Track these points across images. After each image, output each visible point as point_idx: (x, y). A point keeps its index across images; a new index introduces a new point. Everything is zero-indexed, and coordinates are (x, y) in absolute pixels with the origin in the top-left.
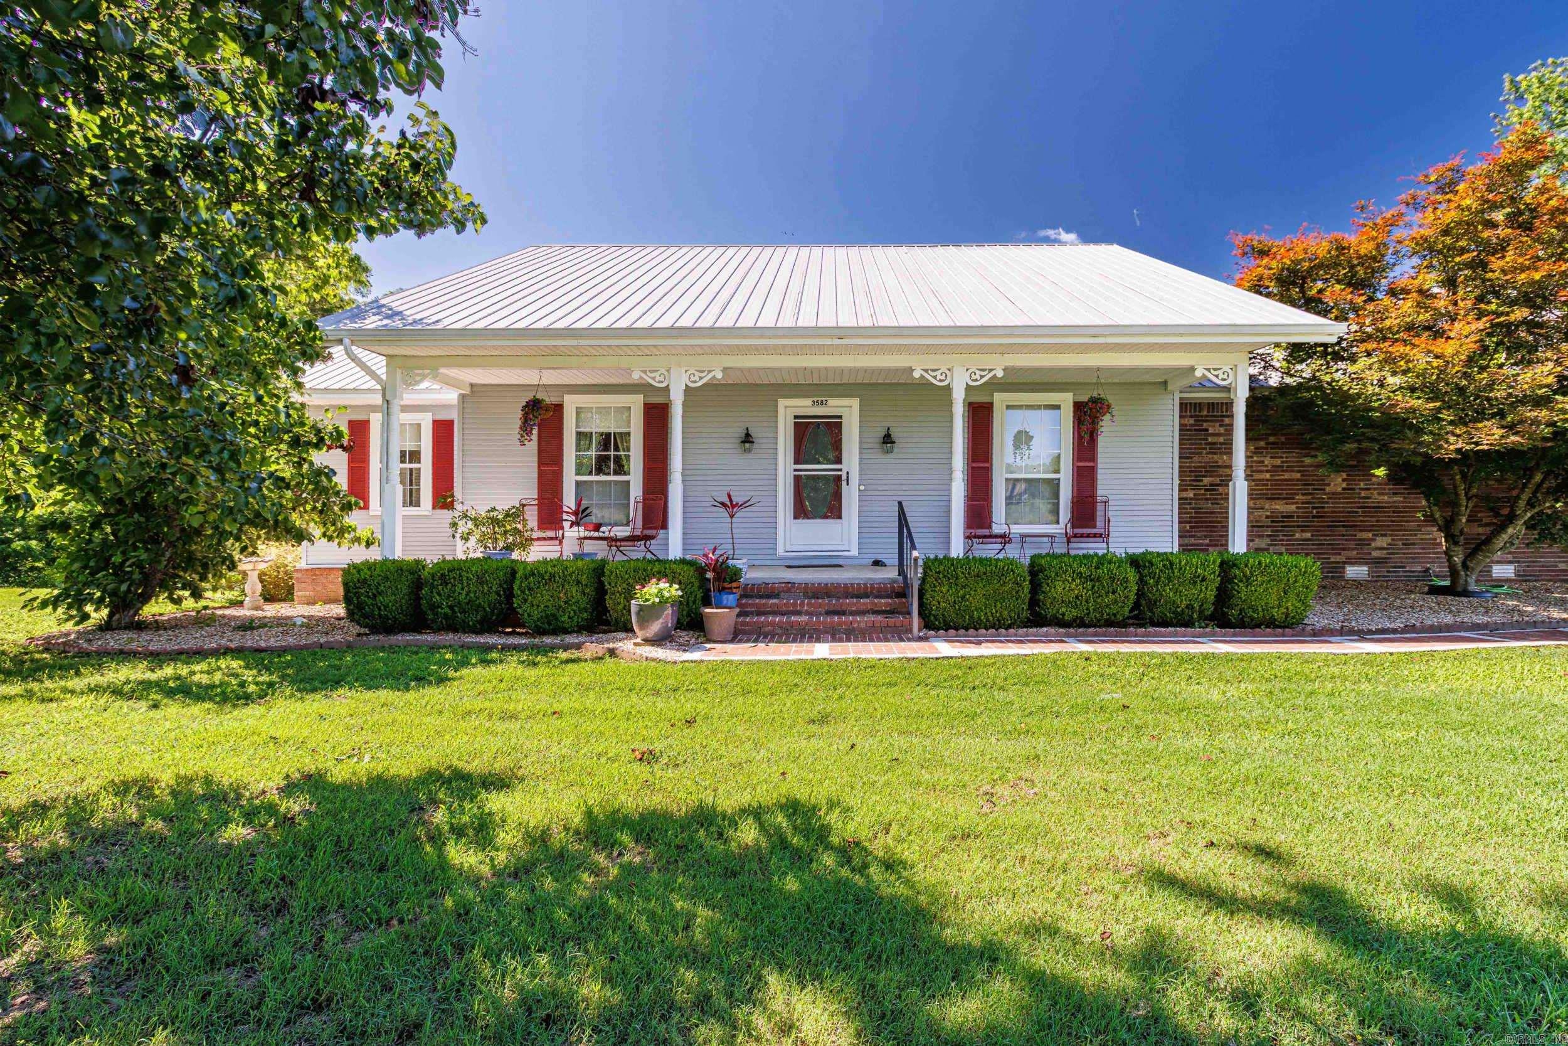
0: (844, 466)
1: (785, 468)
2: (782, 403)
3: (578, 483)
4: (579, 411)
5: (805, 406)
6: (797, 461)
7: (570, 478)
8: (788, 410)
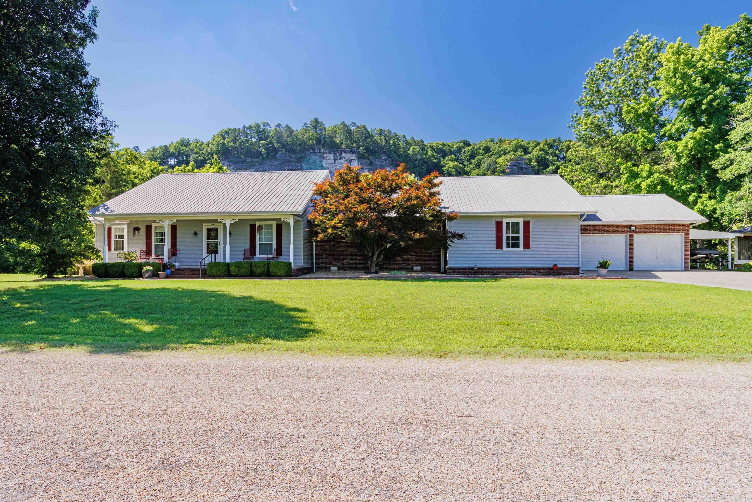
0: (219, 241)
1: (205, 241)
2: (204, 225)
3: (155, 245)
4: (155, 227)
5: (210, 225)
6: (207, 239)
7: (153, 243)
8: (205, 226)
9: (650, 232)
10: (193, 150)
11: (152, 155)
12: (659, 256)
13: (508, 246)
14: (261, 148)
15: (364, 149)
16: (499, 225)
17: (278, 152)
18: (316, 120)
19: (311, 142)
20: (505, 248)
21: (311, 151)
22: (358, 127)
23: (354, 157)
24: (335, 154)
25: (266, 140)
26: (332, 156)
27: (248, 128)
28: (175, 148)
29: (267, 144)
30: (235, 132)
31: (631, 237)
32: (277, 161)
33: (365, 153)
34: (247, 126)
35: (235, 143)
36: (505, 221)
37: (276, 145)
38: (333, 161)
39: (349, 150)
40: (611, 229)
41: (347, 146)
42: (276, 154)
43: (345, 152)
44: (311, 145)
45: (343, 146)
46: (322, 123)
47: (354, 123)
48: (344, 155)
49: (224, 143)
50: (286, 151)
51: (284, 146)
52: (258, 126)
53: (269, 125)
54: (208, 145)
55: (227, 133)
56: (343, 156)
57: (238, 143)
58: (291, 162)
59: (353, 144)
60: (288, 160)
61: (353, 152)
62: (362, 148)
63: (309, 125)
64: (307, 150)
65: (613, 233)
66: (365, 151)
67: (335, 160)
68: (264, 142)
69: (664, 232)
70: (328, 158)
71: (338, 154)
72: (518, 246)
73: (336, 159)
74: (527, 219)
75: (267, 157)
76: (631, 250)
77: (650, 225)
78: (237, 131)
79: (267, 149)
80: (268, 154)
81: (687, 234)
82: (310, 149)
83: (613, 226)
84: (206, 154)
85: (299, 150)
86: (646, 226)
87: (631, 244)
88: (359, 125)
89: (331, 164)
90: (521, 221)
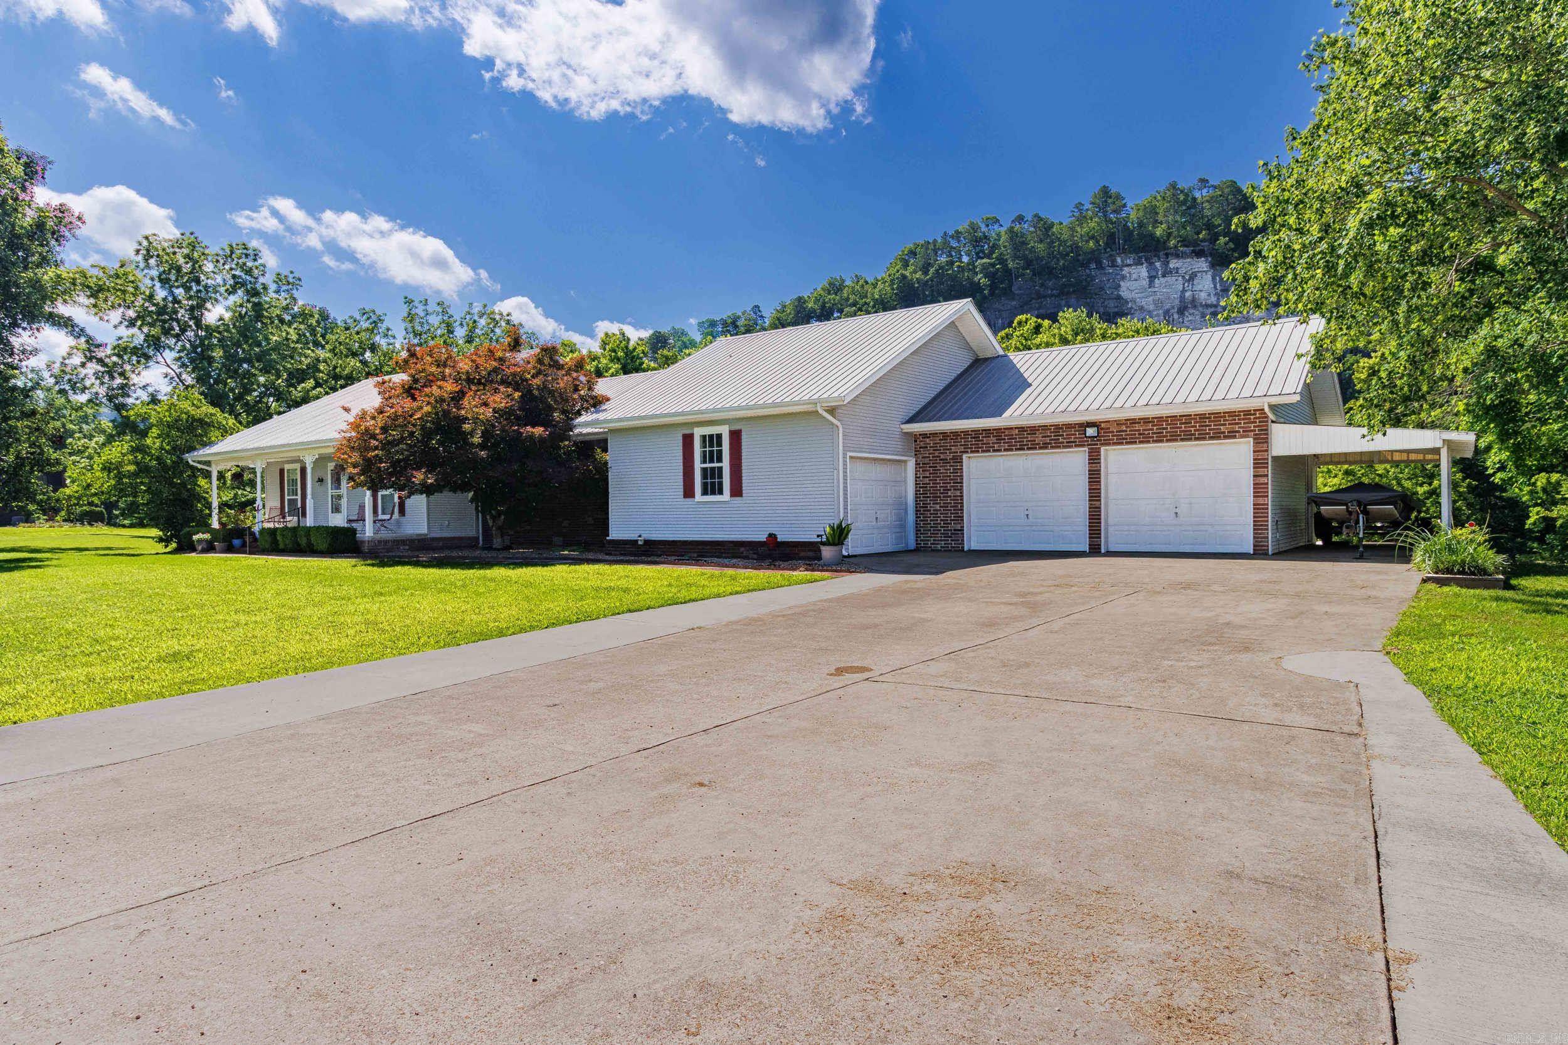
1: (329, 492)
3: (289, 500)
4: (288, 471)
7: (286, 497)
9: (1146, 440)
10: (848, 299)
11: (778, 319)
12: (1183, 509)
13: (705, 492)
14: (980, 276)
15: (1230, 240)
16: (688, 440)
17: (1017, 277)
18: (1105, 192)
19: (1091, 244)
20: (698, 496)
21: (1093, 266)
22: (1215, 187)
23: (1202, 264)
24: (1151, 264)
25: (989, 256)
26: (1143, 271)
27: (952, 237)
28: (817, 300)
29: (993, 265)
30: (927, 249)
31: (1094, 459)
32: (1013, 299)
33: (1234, 250)
34: (951, 232)
35: (926, 273)
36: (698, 432)
37: (1011, 265)
38: (1145, 283)
39: (1188, 250)
40: (1039, 438)
41: (1185, 242)
42: (1010, 287)
43: (1177, 256)
44: (1093, 251)
45: (1172, 243)
46: (1119, 197)
47: (1204, 181)
48: (1173, 263)
49: (904, 277)
50: (1034, 275)
51: (1029, 264)
52: (974, 228)
53: (997, 221)
54: (875, 286)
55: (913, 253)
56: (1171, 266)
57: (932, 270)
58: (1045, 297)
59: (1198, 233)
60: (1038, 293)
61: (1199, 254)
62: (1222, 240)
63: (1088, 206)
64: (1082, 265)
65: (1045, 446)
66: (1231, 245)
67: (1152, 278)
68: (985, 260)
69: (1188, 437)
70: (1134, 276)
71: (1158, 264)
72: (721, 492)
73: (1155, 277)
74: (736, 427)
75: (992, 293)
76: (1095, 494)
77: (1146, 421)
78: (931, 247)
79: (991, 276)
80: (993, 287)
81: (1262, 440)
82: (1089, 261)
83: (1045, 428)
84: (872, 304)
85: (1064, 268)
86: (1133, 421)
87: (1094, 477)
88: (1216, 183)
89: (1143, 290)
90: (724, 431)
